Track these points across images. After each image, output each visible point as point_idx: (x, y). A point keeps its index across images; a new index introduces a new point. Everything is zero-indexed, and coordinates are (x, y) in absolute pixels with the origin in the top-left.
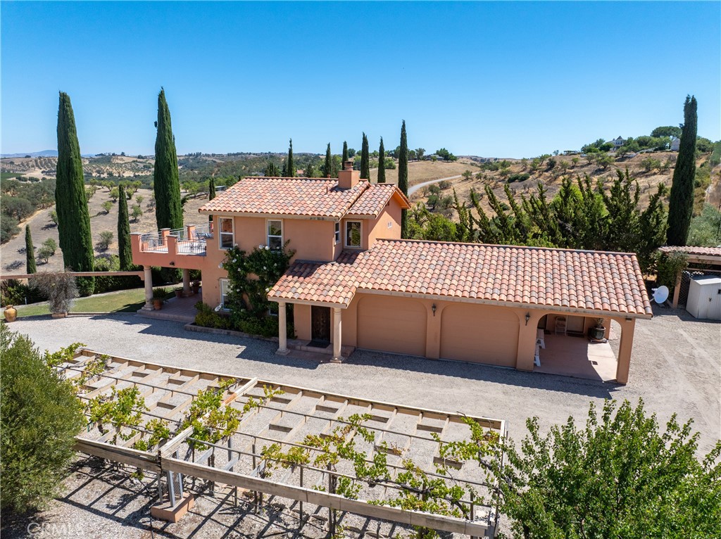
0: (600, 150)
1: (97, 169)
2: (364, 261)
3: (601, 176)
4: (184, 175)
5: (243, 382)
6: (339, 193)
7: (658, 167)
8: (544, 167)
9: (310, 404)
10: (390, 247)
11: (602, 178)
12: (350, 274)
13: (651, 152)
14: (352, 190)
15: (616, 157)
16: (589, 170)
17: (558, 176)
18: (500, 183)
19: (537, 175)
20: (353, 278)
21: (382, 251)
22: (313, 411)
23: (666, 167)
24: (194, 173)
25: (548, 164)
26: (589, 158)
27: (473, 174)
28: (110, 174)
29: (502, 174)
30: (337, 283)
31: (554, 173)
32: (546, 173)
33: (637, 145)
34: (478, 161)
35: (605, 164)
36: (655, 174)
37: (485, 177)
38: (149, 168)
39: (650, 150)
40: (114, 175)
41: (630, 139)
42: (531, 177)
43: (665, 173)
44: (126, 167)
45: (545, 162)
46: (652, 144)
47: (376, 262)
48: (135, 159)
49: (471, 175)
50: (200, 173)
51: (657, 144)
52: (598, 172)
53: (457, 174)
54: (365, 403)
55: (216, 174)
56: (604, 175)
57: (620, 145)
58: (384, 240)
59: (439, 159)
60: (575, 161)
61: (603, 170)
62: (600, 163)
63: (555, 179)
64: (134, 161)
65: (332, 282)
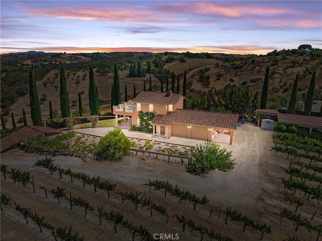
0: (275, 55)
1: (55, 60)
2: (173, 115)
3: (274, 67)
4: (93, 63)
5: (152, 141)
6: (167, 97)
7: (298, 64)
8: (250, 62)
9: (164, 144)
10: (180, 111)
11: (274, 68)
12: (170, 118)
13: (297, 56)
14: (170, 97)
15: (282, 58)
16: (269, 64)
17: (256, 66)
18: (231, 69)
19: (247, 66)
20: (171, 119)
21: (178, 112)
22: (165, 145)
23: (302, 64)
24: (97, 62)
25: (252, 61)
26: (270, 59)
27: (220, 64)
28: (60, 62)
29: (232, 65)
30: (167, 120)
31: (254, 65)
32: (251, 65)
33: (291, 53)
34: (224, 56)
35: (276, 62)
36: (297, 67)
37: (225, 66)
38: (77, 59)
39: (296, 55)
40: (62, 63)
41: (289, 50)
42: (244, 67)
43: (301, 66)
44: (67, 59)
45: (251, 60)
46: (298, 52)
47: (176, 115)
48: (71, 55)
49: (219, 65)
50: (100, 62)
51: (300, 53)
52: (273, 65)
53: (213, 64)
54: (174, 144)
55: (107, 63)
56: (275, 67)
57: (284, 53)
58: (178, 109)
59: (205, 58)
60: (263, 60)
61: (275, 64)
62: (274, 61)
63: (255, 68)
64: (70, 56)
65: (165, 120)
